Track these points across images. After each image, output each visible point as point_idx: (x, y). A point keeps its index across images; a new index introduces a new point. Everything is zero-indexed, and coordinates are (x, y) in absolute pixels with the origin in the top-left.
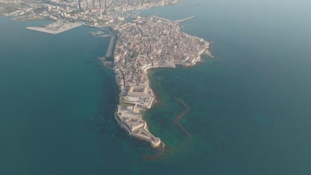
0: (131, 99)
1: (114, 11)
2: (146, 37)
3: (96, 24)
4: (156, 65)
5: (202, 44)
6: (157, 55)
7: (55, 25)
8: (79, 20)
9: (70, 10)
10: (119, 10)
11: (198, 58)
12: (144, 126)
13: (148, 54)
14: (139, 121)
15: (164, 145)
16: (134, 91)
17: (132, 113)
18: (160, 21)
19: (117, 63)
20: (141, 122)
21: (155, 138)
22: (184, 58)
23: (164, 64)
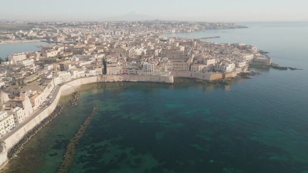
4: (116, 74)
23: (140, 72)
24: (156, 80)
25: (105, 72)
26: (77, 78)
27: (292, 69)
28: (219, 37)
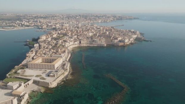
4: (84, 43)
7: (12, 28)
19: (40, 41)
22: (116, 39)
24: (100, 45)
25: (80, 42)
26: (71, 45)
27: (150, 41)
28: (123, 25)
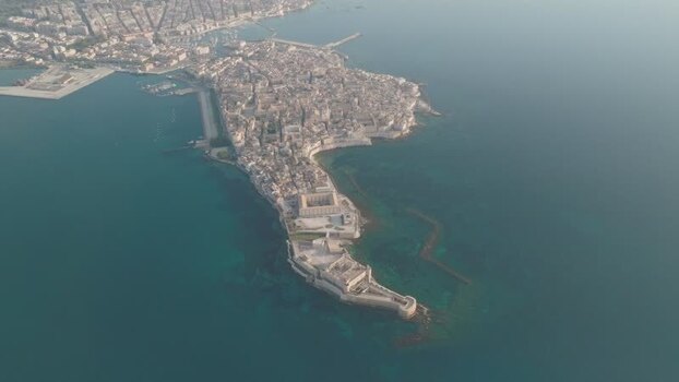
0: (310, 223)
1: (178, 33)
2: (282, 87)
3: (149, 68)
4: (330, 143)
5: (405, 89)
6: (326, 123)
7: (46, 78)
8: (102, 60)
9: (68, 39)
10: (188, 32)
11: (411, 119)
12: (367, 276)
13: (303, 120)
14: (353, 267)
15: (426, 309)
16: (309, 205)
17: (328, 252)
18: (293, 48)
19: (242, 149)
20: (358, 269)
21: (404, 299)
22: (382, 122)
23: (347, 140)
24: (359, 144)
25: (322, 143)
26: (311, 150)
